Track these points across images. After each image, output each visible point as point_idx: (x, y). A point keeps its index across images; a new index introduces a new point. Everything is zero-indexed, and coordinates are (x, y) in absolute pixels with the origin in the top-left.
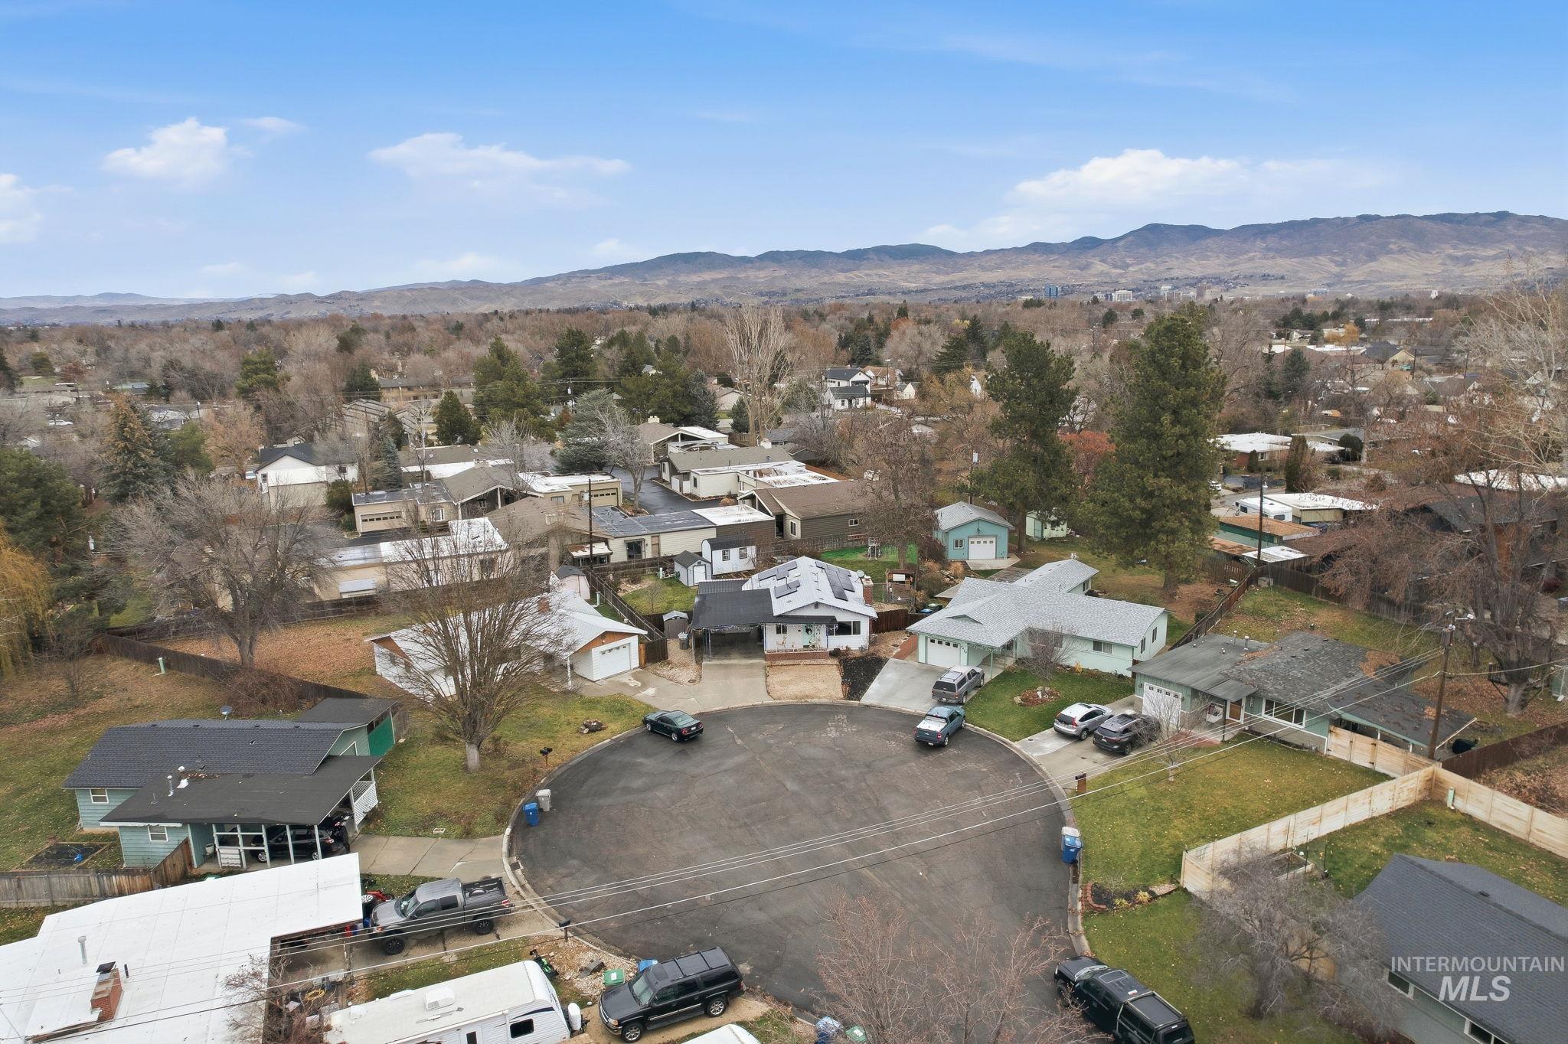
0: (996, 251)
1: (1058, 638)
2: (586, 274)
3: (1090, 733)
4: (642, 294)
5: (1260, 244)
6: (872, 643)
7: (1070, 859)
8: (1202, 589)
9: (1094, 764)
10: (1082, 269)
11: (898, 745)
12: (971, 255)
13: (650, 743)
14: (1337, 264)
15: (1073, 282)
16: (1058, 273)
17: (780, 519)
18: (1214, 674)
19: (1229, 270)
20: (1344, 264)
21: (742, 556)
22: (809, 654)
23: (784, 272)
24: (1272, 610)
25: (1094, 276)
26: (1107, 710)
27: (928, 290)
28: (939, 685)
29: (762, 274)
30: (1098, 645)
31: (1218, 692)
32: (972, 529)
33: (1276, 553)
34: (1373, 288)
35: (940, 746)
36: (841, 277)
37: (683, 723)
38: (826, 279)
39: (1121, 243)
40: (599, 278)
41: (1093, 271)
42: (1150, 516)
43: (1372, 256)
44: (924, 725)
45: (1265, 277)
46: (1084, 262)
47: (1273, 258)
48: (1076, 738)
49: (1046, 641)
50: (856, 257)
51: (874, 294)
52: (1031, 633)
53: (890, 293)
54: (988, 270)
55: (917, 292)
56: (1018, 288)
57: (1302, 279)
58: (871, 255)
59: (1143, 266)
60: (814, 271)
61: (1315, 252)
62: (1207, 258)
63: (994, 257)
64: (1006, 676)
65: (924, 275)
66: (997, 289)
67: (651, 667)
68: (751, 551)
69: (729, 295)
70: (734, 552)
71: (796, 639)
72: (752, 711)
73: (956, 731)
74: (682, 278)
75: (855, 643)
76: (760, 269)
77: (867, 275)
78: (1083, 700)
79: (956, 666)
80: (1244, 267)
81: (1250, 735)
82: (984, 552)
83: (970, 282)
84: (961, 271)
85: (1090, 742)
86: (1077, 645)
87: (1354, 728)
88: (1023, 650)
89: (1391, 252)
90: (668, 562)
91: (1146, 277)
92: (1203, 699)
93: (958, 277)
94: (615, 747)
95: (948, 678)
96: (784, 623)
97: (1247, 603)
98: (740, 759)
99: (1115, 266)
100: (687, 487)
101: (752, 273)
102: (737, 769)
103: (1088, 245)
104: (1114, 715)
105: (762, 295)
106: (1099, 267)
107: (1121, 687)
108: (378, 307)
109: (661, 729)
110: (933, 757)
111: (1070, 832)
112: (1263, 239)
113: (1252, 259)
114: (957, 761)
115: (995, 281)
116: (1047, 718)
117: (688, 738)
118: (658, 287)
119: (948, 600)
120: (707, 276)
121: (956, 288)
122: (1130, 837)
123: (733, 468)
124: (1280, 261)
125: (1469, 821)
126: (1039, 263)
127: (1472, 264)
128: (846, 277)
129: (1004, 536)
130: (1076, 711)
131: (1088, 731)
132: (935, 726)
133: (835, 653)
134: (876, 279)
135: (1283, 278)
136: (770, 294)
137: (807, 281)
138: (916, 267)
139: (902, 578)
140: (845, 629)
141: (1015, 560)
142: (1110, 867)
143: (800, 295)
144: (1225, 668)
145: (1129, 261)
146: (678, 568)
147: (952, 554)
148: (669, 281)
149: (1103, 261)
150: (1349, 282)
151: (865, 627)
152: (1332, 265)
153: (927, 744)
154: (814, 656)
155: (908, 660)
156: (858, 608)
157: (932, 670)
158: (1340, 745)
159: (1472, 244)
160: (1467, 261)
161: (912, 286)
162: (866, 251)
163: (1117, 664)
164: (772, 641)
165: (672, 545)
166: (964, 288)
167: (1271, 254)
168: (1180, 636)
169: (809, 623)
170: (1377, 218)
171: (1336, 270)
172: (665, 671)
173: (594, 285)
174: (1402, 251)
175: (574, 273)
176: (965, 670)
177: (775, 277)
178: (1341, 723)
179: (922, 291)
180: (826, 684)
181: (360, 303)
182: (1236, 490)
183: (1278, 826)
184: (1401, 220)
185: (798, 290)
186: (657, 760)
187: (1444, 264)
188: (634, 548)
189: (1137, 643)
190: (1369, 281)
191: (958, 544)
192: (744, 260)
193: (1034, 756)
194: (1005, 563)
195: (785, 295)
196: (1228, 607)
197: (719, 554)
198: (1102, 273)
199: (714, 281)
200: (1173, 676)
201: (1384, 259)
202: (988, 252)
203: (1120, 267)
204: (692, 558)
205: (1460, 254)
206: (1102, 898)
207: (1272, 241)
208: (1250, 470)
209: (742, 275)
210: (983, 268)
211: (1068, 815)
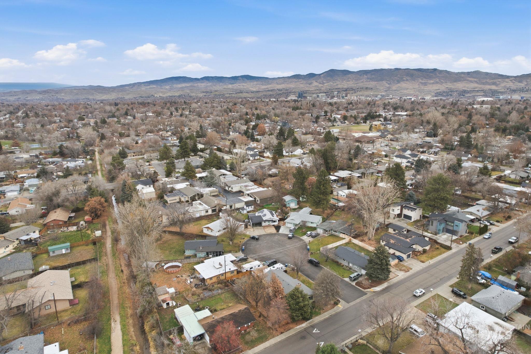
0: (281, 78)
1: (306, 222)
2: (140, 84)
3: (311, 236)
4: (162, 92)
5: (365, 76)
6: (278, 223)
7: (308, 250)
8: (329, 211)
9: (311, 239)
10: (309, 84)
11: (286, 239)
12: (274, 79)
13: (252, 240)
14: (389, 84)
15: (307, 89)
16: (302, 86)
17: (255, 198)
18: (327, 227)
19: (356, 85)
20: (390, 84)
21: (251, 208)
22: (269, 226)
23: (211, 84)
24: (339, 215)
25: (313, 87)
26: (313, 232)
27: (259, 91)
28: (290, 230)
29: (203, 84)
30: (312, 223)
31: (327, 229)
32: (291, 201)
33: (341, 204)
34: (399, 92)
35: (291, 238)
36: (230, 86)
37: (257, 237)
38: (225, 87)
39: (322, 75)
40: (145, 85)
41: (313, 85)
42: (320, 201)
43: (399, 82)
44: (289, 236)
45: (367, 88)
46: (310, 82)
47: (369, 81)
48: (309, 236)
49: (304, 222)
50: (235, 79)
51: (242, 93)
52: (302, 221)
53: (247, 93)
54: (279, 84)
55: (256, 92)
56: (289, 91)
57: (377, 89)
58: (240, 78)
59: (329, 84)
60: (221, 84)
61: (382, 80)
62: (349, 81)
63: (281, 79)
64: (299, 228)
65: (258, 86)
66: (282, 92)
67: (246, 229)
68: (253, 207)
69: (192, 93)
70: (250, 207)
71: (267, 223)
72: (264, 235)
73: (293, 236)
74: (175, 86)
75: (276, 224)
76: (202, 83)
77: (239, 85)
78: (310, 231)
79: (292, 227)
80: (361, 85)
81: (332, 235)
82: (293, 205)
83: (274, 88)
84: (270, 84)
85: (311, 237)
86: (309, 223)
87: (343, 233)
88: (301, 224)
89: (404, 80)
90: (238, 209)
91: (330, 88)
92: (325, 231)
93: (270, 87)
94: (247, 241)
95: (291, 229)
96: (265, 221)
97: (335, 214)
98: (266, 241)
99: (320, 84)
100: (230, 189)
101: (199, 84)
102: (266, 243)
103: (311, 76)
104: (314, 233)
105: (204, 93)
106: (315, 84)
107: (315, 229)
108: (63, 96)
109: (253, 238)
110: (291, 240)
111: (308, 247)
112: (366, 75)
113: (363, 82)
114: (294, 240)
115: (281, 88)
116: (305, 234)
117: (257, 239)
118: (166, 89)
119: (289, 216)
120: (183, 85)
121: (269, 91)
122: (315, 247)
123: (240, 185)
124: (371, 83)
125: (353, 243)
126: (296, 82)
127: (427, 85)
128: (232, 86)
129: (296, 202)
130: (309, 233)
131: (310, 235)
132: (290, 236)
133: (273, 225)
134: (242, 87)
135: (372, 89)
136: (207, 92)
137: (219, 87)
138: (255, 83)
139: (280, 211)
140: (274, 222)
141: (298, 206)
142: (313, 250)
143: (217, 93)
144: (328, 226)
145: (324, 82)
146: (241, 210)
147: (288, 206)
148: (170, 87)
149: (316, 82)
150: (392, 90)
151: (277, 221)
152: (387, 84)
153: (290, 238)
154: (270, 226)
155: (284, 226)
156: (276, 218)
157: (288, 227)
158: (342, 235)
159: (427, 79)
160: (425, 84)
161: (254, 89)
162: (238, 77)
163: (314, 225)
164: (264, 224)
165: (238, 205)
166: (272, 91)
167: (369, 80)
168: (324, 220)
169: (269, 221)
170: (400, 69)
171: (388, 86)
172: (248, 229)
173: (143, 88)
174: (407, 80)
175: (135, 83)
176: (293, 227)
177: (207, 86)
178: (341, 233)
179: (258, 92)
180: (273, 231)
181: (56, 94)
182: (339, 187)
183: (331, 245)
184: (407, 70)
185: (216, 91)
186: (254, 242)
187: (419, 85)
188: (231, 207)
189: (317, 222)
190: (398, 90)
191: (289, 204)
192: (197, 79)
193: (303, 239)
194: (297, 207)
195: (211, 92)
196: (332, 215)
197: (247, 207)
198: (316, 86)
199: (186, 87)
200: (322, 227)
201: (402, 83)
202: (279, 78)
203: (322, 84)
204: (243, 209)
205: (423, 82)
206: (312, 253)
207: (369, 76)
208: (343, 181)
209: (196, 85)
210: (278, 84)
211: (308, 245)
